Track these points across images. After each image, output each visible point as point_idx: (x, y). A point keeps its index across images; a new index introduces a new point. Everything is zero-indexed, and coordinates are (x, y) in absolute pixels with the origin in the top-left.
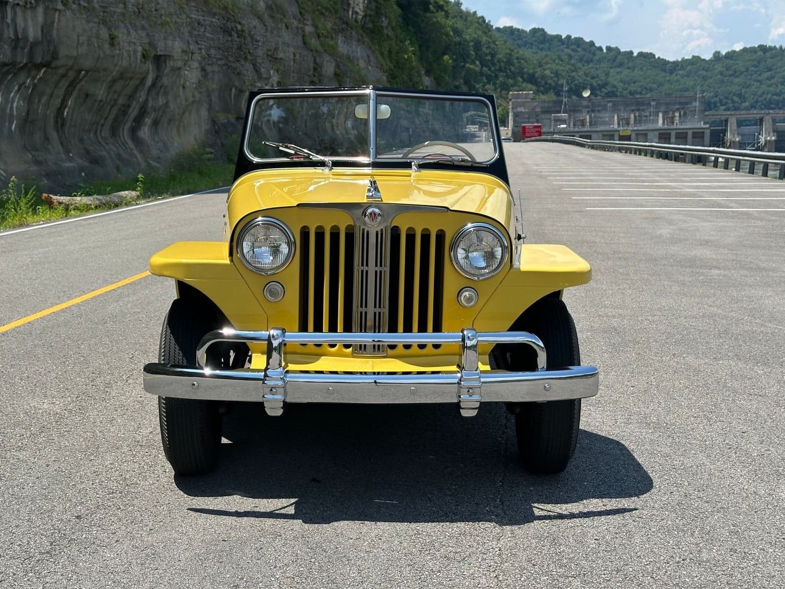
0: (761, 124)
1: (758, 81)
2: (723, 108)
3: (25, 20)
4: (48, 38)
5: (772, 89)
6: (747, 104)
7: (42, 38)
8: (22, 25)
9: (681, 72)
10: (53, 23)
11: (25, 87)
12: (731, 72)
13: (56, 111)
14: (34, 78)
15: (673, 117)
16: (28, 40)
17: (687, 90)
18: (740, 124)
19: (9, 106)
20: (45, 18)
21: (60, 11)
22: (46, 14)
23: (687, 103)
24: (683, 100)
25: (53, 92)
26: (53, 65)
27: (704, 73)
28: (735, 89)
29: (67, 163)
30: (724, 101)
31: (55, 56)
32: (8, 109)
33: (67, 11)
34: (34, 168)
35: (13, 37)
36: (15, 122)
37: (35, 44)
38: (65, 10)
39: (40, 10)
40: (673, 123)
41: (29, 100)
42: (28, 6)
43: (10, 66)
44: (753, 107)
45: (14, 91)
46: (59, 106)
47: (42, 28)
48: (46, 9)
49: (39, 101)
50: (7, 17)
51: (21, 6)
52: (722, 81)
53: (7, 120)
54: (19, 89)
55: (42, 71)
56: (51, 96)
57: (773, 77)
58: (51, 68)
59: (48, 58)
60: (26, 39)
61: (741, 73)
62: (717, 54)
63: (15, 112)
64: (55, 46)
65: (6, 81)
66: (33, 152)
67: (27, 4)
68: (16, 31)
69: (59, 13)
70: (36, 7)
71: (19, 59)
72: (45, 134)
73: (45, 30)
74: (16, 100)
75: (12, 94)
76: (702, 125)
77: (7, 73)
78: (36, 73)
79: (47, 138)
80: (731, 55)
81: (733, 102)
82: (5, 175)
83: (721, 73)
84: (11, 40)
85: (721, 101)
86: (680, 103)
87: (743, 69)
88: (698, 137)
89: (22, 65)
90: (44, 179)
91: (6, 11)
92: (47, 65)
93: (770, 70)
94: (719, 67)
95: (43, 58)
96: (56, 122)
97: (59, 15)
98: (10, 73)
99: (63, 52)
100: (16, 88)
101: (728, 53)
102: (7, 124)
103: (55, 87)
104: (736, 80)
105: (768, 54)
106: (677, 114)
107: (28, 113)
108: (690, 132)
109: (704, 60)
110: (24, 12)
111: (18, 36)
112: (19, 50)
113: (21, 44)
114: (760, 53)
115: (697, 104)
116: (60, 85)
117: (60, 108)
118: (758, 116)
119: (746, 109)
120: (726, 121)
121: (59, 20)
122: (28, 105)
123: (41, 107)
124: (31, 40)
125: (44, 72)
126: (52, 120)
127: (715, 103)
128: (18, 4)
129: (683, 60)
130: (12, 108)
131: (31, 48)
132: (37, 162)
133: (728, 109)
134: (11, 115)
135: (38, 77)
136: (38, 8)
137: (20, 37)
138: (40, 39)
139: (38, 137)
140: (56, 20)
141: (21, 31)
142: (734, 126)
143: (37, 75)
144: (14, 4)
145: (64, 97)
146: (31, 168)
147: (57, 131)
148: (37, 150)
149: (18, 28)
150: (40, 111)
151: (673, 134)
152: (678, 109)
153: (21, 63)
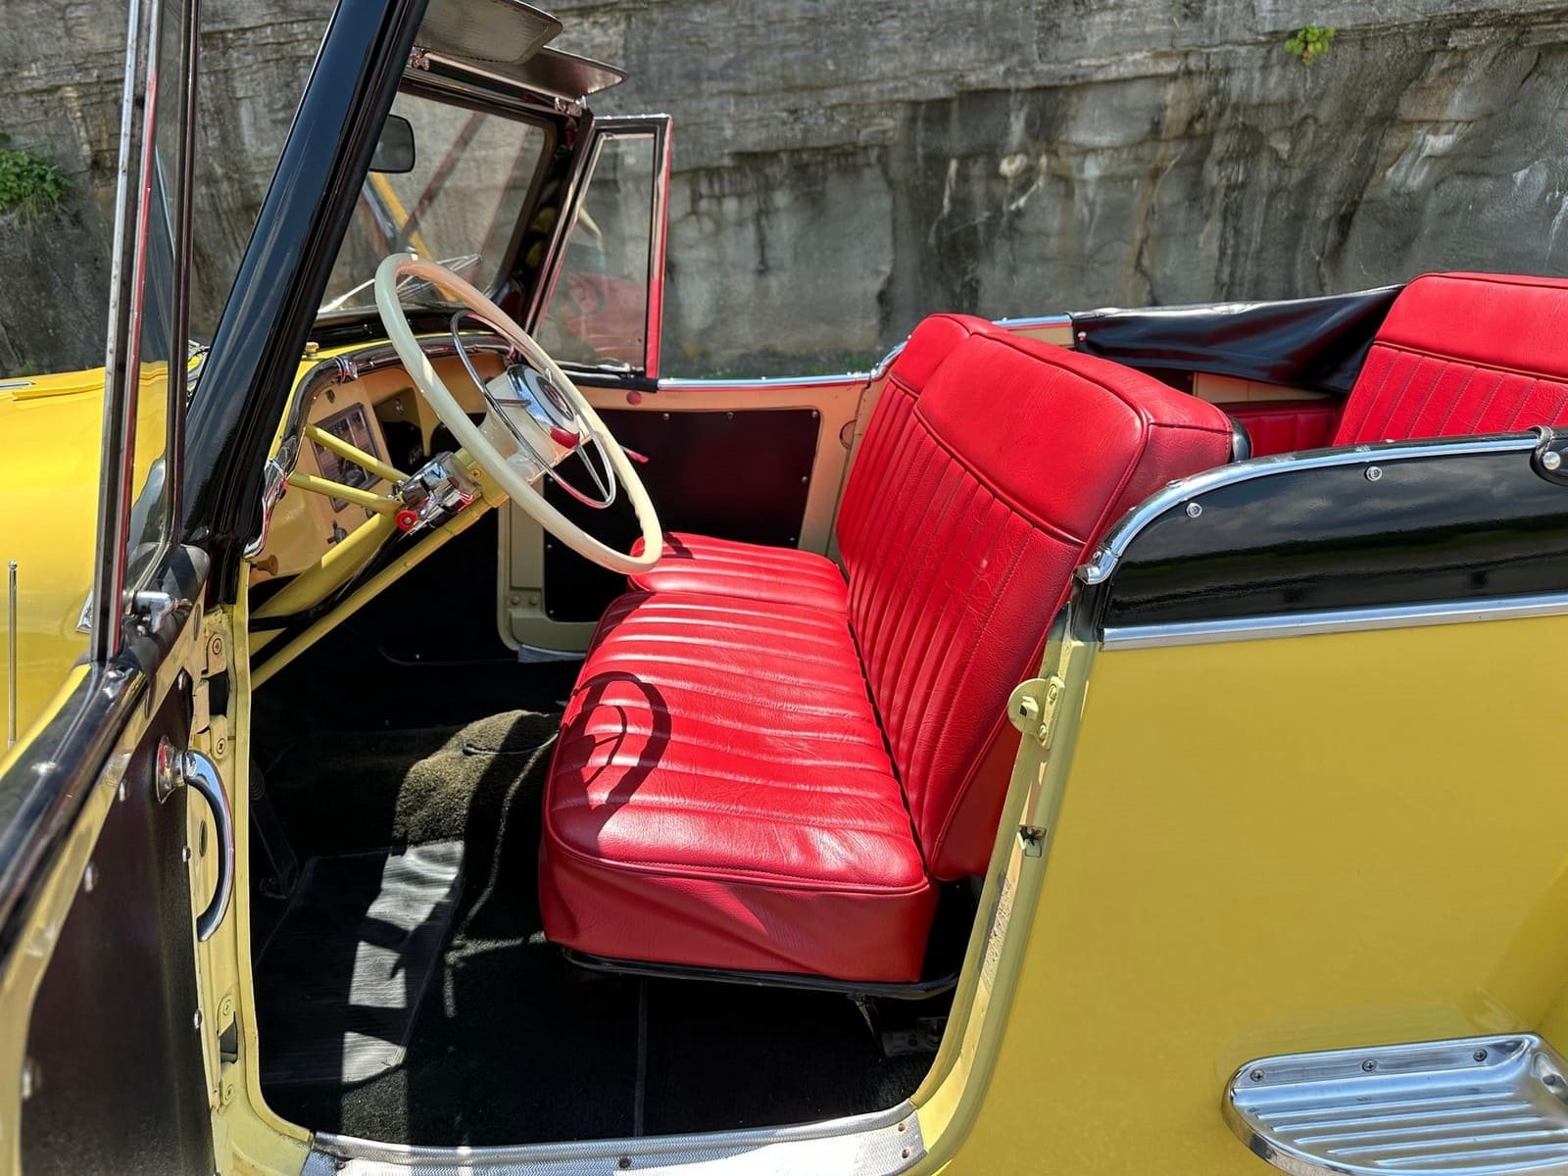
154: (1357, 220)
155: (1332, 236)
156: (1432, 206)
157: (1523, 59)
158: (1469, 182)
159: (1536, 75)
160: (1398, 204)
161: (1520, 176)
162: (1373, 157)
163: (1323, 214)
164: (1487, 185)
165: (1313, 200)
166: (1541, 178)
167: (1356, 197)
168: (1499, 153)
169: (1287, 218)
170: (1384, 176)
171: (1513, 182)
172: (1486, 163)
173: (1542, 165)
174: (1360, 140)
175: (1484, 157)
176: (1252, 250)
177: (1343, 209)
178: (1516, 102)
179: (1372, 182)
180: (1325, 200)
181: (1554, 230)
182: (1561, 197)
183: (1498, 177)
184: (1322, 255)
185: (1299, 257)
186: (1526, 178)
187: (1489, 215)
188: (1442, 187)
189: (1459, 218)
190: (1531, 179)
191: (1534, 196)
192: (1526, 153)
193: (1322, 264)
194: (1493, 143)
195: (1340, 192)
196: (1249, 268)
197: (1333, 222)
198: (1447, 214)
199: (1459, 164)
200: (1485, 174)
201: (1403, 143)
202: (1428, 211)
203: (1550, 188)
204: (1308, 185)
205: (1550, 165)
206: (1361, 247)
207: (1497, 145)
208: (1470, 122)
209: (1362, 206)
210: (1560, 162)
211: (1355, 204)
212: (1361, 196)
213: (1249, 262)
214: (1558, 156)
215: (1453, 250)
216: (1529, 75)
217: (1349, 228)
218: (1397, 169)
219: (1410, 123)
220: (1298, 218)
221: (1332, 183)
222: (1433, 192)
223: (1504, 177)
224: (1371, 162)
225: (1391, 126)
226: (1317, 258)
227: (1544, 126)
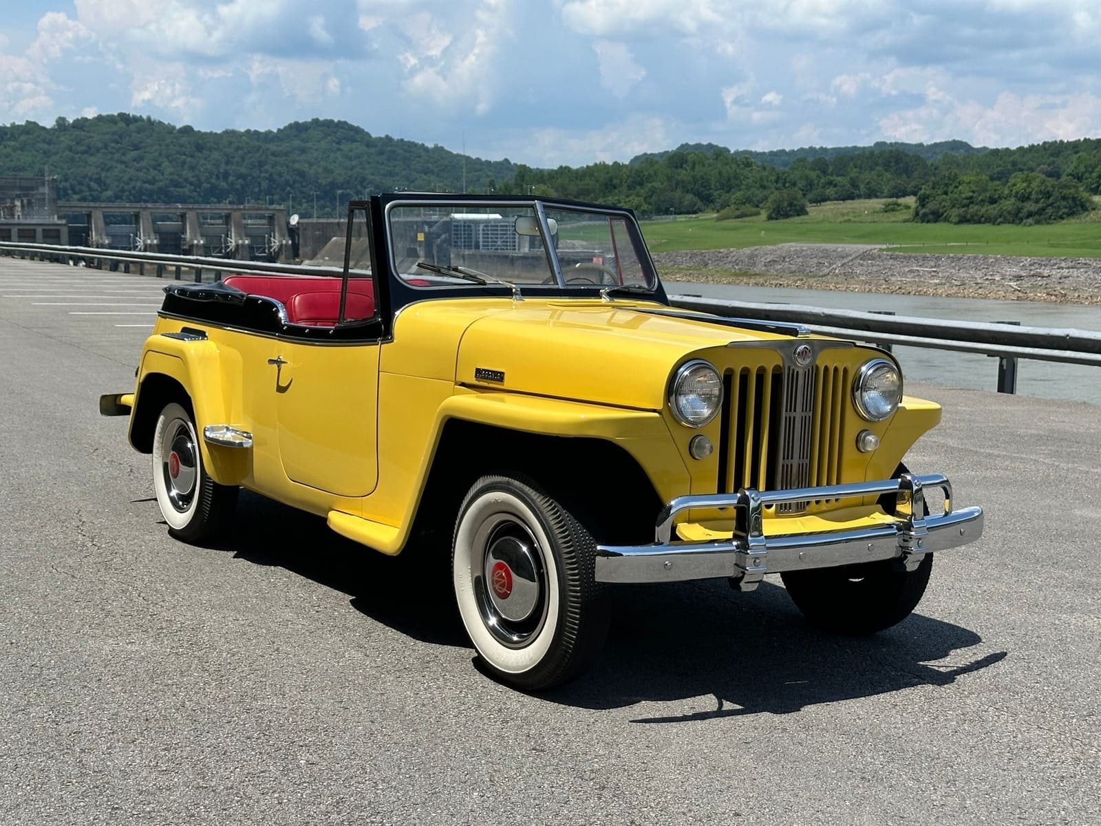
0: (137, 222)
1: (122, 162)
2: (76, 197)
5: (141, 174)
6: (109, 193)
9: (12, 143)
12: (84, 148)
15: (12, 208)
17: (22, 169)
18: (109, 220)
23: (32, 189)
24: (24, 183)
27: (46, 146)
28: (91, 171)
30: (77, 188)
40: (12, 215)
44: (117, 197)
52: (72, 160)
57: (141, 158)
61: (98, 150)
62: (61, 122)
76: (56, 220)
80: (81, 124)
81: (90, 189)
83: (70, 149)
85: (73, 188)
86: (21, 188)
87: (100, 145)
88: (52, 235)
93: (136, 148)
94: (65, 140)
101: (77, 121)
104: (92, 159)
105: (133, 127)
106: (18, 203)
108: (39, 230)
109: (44, 128)
114: (122, 124)
115: (46, 190)
118: (132, 211)
119: (109, 200)
120: (89, 216)
127: (65, 190)
129: (14, 126)
133: (84, 199)
142: (101, 223)
151: (14, 231)
152: (18, 196)
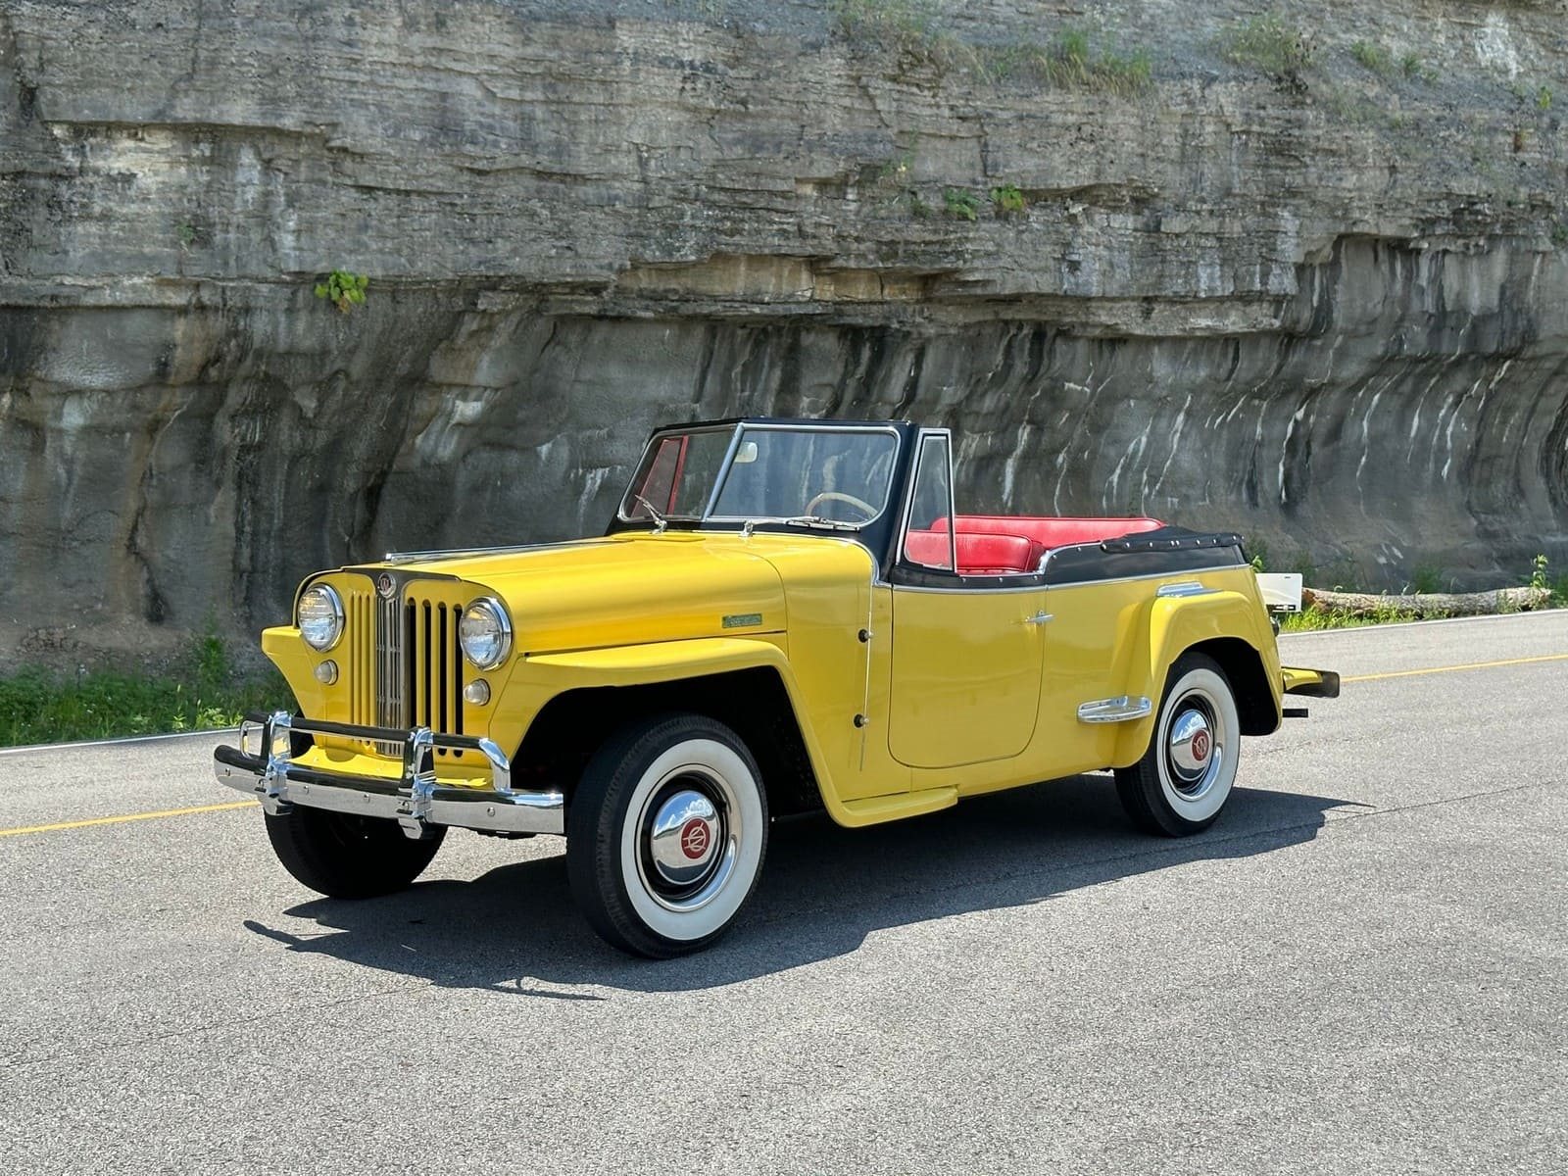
3: (1464, 277)
4: (1515, 306)
7: (1500, 305)
8: (1456, 287)
10: (1528, 277)
11: (1471, 396)
13: (1544, 439)
14: (1488, 380)
16: (1466, 314)
19: (1437, 433)
20: (1511, 269)
21: (1544, 253)
22: (1512, 260)
25: (1535, 405)
26: (1528, 353)
29: (1555, 536)
31: (1529, 337)
32: (1435, 439)
33: (1561, 252)
34: (1477, 545)
35: (1432, 310)
36: (1449, 461)
37: (1485, 318)
38: (1557, 252)
39: (1500, 257)
41: (1482, 421)
42: (1472, 251)
43: (1430, 362)
45: (1446, 407)
46: (1551, 428)
47: (1503, 289)
48: (1514, 254)
49: (1504, 422)
50: (1418, 276)
51: (1456, 253)
53: (1432, 458)
54: (1456, 403)
55: (1505, 368)
56: (1532, 410)
58: (1523, 360)
59: (1514, 342)
60: (1462, 311)
63: (1449, 444)
64: (1529, 321)
65: (1427, 390)
66: (1483, 516)
67: (1468, 248)
68: (1440, 298)
69: (1544, 257)
70: (1489, 252)
71: (1445, 349)
72: (1518, 482)
73: (1508, 293)
74: (1452, 422)
75: (1443, 412)
77: (1426, 375)
78: (1491, 370)
79: (1520, 491)
82: (1401, 557)
84: (1427, 316)
89: (1453, 358)
90: (1496, 566)
91: (1417, 263)
92: (1514, 355)
95: (1501, 343)
96: (1546, 459)
97: (1542, 262)
98: (1434, 375)
99: (1547, 329)
100: (1450, 400)
102: (1431, 465)
103: (1541, 394)
107: (1478, 443)
110: (1462, 263)
111: (1443, 306)
112: (1447, 332)
113: (1452, 322)
116: (1552, 390)
117: (1555, 432)
121: (1542, 271)
122: (1478, 429)
123: (1507, 433)
124: (1474, 313)
125: (1508, 369)
126: (1536, 455)
128: (1445, 252)
130: (1443, 435)
131: (1474, 327)
132: (1487, 535)
134: (1442, 449)
135: (1497, 378)
136: (1494, 253)
137: (1449, 309)
138: (1497, 310)
139: (1500, 489)
140: (1535, 272)
141: (1453, 297)
143: (1494, 374)
144: (1438, 252)
145: (1563, 412)
146: (1469, 546)
147: (1548, 476)
148: (1495, 512)
149: (1445, 294)
150: (1505, 439)
153: (1450, 356)
154: (387, 492)
155: (360, 511)
156: (462, 479)
157: (542, 327)
158: (494, 455)
159: (552, 344)
160: (429, 476)
161: (544, 449)
162: (403, 421)
163: (351, 485)
164: (513, 459)
165: (339, 467)
166: (564, 453)
167: (386, 467)
168: (523, 423)
169: (310, 489)
170: (414, 443)
171: (538, 456)
172: (511, 434)
173: (565, 440)
174: (390, 401)
175: (509, 428)
176: (275, 528)
177: (372, 480)
178: (536, 371)
179: (402, 450)
180: (353, 469)
181: (582, 511)
182: (584, 476)
183: (523, 450)
184: (350, 536)
185: (327, 538)
186: (550, 453)
187: (517, 493)
188: (470, 459)
189: (488, 495)
190: (555, 455)
191: (560, 471)
192: (548, 425)
193: (352, 547)
194: (516, 413)
195: (368, 460)
196: (272, 550)
197: (360, 494)
198: (476, 489)
199: (486, 435)
200: (512, 447)
201: (434, 408)
202: (459, 485)
203: (573, 465)
204: (334, 450)
205: (572, 440)
206: (391, 526)
207: (521, 415)
208: (497, 390)
209: (391, 478)
210: (580, 437)
211: (383, 475)
212: (390, 466)
213: (272, 543)
214: (578, 431)
215: (486, 532)
216: (548, 343)
217: (377, 503)
218: (427, 437)
219: (440, 386)
220: (322, 489)
221: (360, 449)
222: (461, 465)
223: (529, 450)
224: (402, 427)
225: (421, 388)
226: (347, 538)
227: (563, 397)
